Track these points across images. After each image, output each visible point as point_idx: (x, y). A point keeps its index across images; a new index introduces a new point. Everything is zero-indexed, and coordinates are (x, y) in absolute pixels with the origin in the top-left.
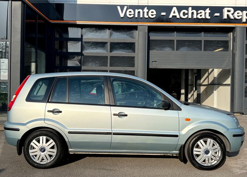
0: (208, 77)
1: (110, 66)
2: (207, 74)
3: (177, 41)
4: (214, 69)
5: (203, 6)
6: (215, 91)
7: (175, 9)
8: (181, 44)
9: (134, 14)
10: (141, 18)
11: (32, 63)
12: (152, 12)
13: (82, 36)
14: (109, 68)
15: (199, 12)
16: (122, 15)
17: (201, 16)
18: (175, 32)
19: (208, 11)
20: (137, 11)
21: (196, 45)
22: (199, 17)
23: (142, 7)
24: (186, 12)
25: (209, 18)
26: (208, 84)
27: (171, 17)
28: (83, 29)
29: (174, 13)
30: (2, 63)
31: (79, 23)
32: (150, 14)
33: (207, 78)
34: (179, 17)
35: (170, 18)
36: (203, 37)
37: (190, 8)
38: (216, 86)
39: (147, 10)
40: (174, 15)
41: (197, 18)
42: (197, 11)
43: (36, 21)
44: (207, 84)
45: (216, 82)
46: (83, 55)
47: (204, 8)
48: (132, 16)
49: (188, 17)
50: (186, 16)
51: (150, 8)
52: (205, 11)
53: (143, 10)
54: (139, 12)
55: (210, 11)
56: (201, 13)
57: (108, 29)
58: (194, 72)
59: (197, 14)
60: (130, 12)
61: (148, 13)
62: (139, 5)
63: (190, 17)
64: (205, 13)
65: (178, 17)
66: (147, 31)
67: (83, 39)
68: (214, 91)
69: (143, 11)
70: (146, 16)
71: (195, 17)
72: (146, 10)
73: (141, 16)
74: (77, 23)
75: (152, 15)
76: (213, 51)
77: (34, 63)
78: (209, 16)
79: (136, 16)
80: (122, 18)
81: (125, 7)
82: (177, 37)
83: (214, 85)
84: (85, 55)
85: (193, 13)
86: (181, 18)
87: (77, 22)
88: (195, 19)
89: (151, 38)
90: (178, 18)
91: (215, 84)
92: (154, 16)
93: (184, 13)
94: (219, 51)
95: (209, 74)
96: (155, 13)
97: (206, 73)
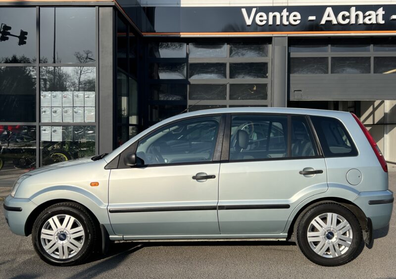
0: (373, 113)
1: (230, 99)
2: (371, 109)
3: (333, 58)
4: (385, 101)
5: (372, 5)
6: (387, 134)
7: (329, 10)
8: (339, 63)
9: (267, 20)
10: (278, 25)
11: (123, 98)
12: (295, 16)
13: (187, 55)
14: (228, 101)
15: (367, 13)
16: (249, 22)
17: (370, 20)
18: (330, 46)
19: (381, 12)
20: (271, 15)
21: (361, 64)
22: (367, 21)
23: (280, 9)
24: (347, 14)
25: (383, 22)
26: (374, 124)
27: (323, 22)
28: (190, 44)
29: (328, 16)
30: (86, 97)
31: (183, 35)
32: (291, 18)
33: (372, 116)
34: (337, 23)
35: (322, 25)
36: (372, 52)
37: (353, 9)
38: (388, 126)
39: (288, 14)
40: (329, 19)
41: (364, 24)
42: (364, 13)
43: (127, 35)
44: (372, 123)
45: (388, 121)
46: (189, 83)
47: (375, 8)
48: (264, 22)
49: (350, 22)
50: (347, 21)
51: (291, 9)
52: (376, 12)
53: (280, 12)
54: (275, 17)
55: (384, 13)
56: (370, 15)
57: (226, 44)
58: (349, 105)
59: (364, 17)
60: (261, 16)
61: (288, 17)
62: (275, 5)
63: (353, 21)
64: (377, 15)
65: (335, 22)
66: (287, 45)
67: (189, 59)
68: (385, 135)
69: (280, 14)
70: (285, 22)
71: (361, 21)
72: (285, 13)
73: (278, 22)
74: (182, 36)
75: (295, 21)
76: (381, 73)
77: (126, 98)
78: (383, 20)
79: (271, 22)
80: (249, 26)
81: (254, 10)
82: (332, 53)
83: (385, 125)
84: (192, 82)
85: (357, 16)
86: (339, 24)
87: (181, 34)
88: (360, 24)
89: (293, 55)
90: (335, 25)
91: (387, 124)
92: (298, 22)
93: (343, 16)
94: (394, 73)
95: (375, 109)
96: (299, 17)
97: (370, 107)
